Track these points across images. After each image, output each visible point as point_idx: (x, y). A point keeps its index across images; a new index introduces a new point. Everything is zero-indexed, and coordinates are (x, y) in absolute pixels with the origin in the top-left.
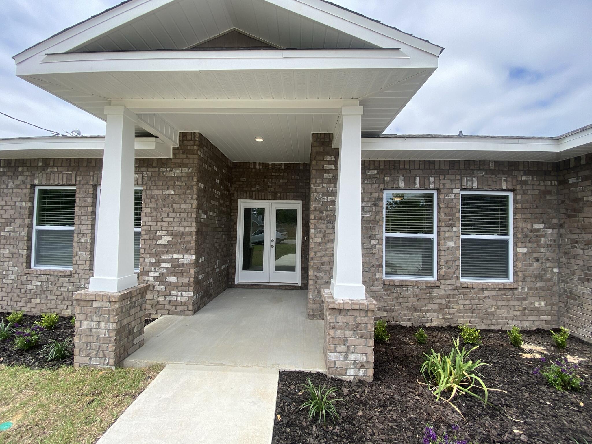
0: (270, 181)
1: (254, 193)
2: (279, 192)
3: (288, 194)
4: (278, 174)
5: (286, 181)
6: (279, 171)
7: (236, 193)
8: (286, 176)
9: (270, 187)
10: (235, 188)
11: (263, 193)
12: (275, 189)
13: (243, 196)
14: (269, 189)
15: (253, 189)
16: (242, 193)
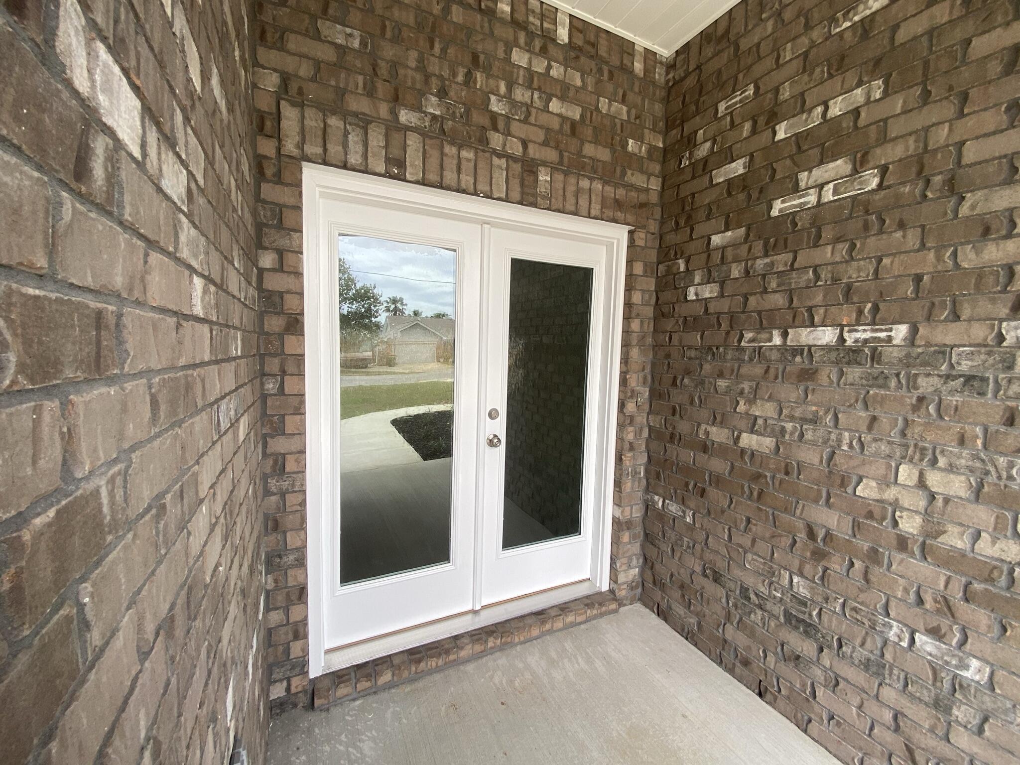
0: (503, 89)
1: (413, 142)
2: (544, 164)
3: (585, 183)
4: (539, 66)
5: (575, 113)
6: (544, 51)
7: (290, 114)
8: (578, 90)
9: (501, 125)
10: (286, 79)
11: (464, 154)
12: (525, 144)
13: (345, 145)
14: (496, 140)
15: (405, 116)
16: (334, 122)
